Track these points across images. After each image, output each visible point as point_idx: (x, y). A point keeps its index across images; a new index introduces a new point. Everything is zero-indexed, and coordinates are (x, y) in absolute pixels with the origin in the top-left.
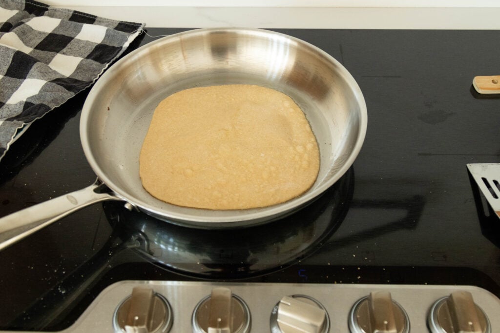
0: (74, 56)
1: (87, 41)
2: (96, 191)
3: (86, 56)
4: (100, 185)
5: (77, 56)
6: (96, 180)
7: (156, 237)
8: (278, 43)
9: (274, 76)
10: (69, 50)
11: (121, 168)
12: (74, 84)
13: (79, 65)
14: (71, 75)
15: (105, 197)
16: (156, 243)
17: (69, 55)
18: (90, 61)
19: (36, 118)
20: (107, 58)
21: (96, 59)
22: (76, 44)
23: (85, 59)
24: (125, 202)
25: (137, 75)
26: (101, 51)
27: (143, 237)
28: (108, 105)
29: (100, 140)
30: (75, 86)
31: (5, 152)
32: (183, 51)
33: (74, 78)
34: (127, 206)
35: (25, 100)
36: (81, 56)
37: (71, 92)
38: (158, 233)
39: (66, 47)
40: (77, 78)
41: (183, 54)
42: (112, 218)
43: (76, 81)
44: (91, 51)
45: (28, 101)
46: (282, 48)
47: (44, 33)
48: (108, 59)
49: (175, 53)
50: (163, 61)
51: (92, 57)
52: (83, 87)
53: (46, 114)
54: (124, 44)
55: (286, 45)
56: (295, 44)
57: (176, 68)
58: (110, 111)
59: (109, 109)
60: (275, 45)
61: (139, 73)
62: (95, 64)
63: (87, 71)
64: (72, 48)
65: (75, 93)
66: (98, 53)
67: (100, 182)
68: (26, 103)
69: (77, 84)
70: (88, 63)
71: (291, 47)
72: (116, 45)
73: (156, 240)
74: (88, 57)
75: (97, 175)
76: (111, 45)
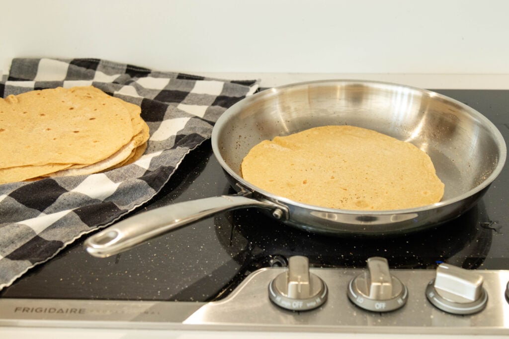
0: (198, 105)
3: (211, 104)
5: (201, 105)
10: (190, 101)
13: (206, 111)
17: (192, 105)
18: (217, 107)
19: (197, 145)
22: (194, 97)
23: (212, 107)
26: (224, 100)
31: (174, 170)
35: (175, 134)
36: (205, 105)
44: (213, 101)
45: (179, 134)
47: (155, 90)
51: (218, 104)
53: (203, 142)
54: (246, 94)
63: (217, 114)
64: (192, 99)
66: (222, 102)
68: (177, 136)
70: (217, 109)
72: (238, 96)
76: (231, 96)
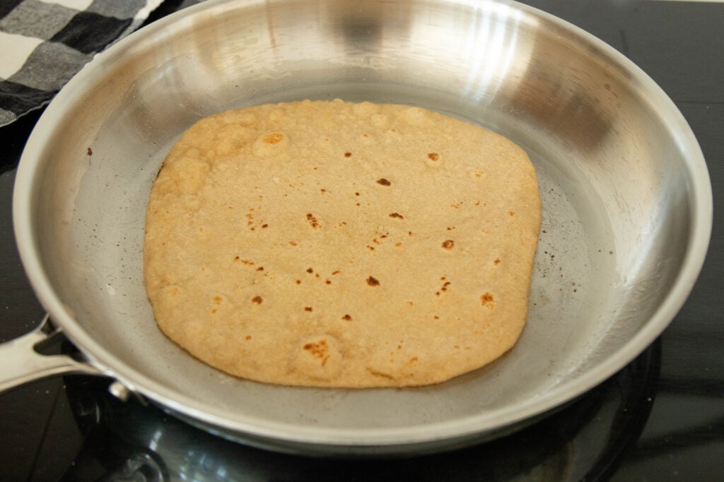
0: (24, 34)
1: (56, 6)
2: (40, 349)
3: (51, 35)
4: (53, 334)
5: (30, 36)
6: (44, 322)
7: (185, 463)
8: (494, 19)
9: (479, 95)
10: (15, 22)
11: (112, 291)
12: (18, 96)
13: (32, 55)
14: (14, 76)
15: (60, 364)
16: (183, 476)
17: (13, 33)
18: (59, 46)
20: (98, 41)
21: (72, 43)
22: (30, 10)
23: (49, 43)
24: (111, 381)
25: (161, 76)
26: (84, 28)
27: (152, 463)
28: (89, 143)
29: (65, 223)
30: (17, 99)
32: (271, 28)
33: (18, 82)
34: (116, 390)
36: (39, 35)
37: (7, 113)
38: (191, 453)
39: (9, 17)
40: (25, 82)
41: (272, 35)
42: (83, 413)
43: (24, 89)
44: (63, 26)
46: (501, 30)
48: (100, 44)
49: (251, 31)
50: (224, 49)
51: (64, 39)
52: (36, 101)
54: (137, 12)
55: (510, 23)
56: (533, 22)
57: (251, 66)
58: (93, 155)
59: (90, 153)
60: (486, 23)
61: (169, 70)
62: (67, 53)
63: (50, 67)
64: (21, 17)
65: (17, 114)
66: (78, 31)
67: (51, 326)
69: (26, 96)
70: (53, 52)
71: (524, 28)
72: (120, 16)
73: (183, 469)
74: (56, 38)
75: (46, 307)
76: (109, 14)
